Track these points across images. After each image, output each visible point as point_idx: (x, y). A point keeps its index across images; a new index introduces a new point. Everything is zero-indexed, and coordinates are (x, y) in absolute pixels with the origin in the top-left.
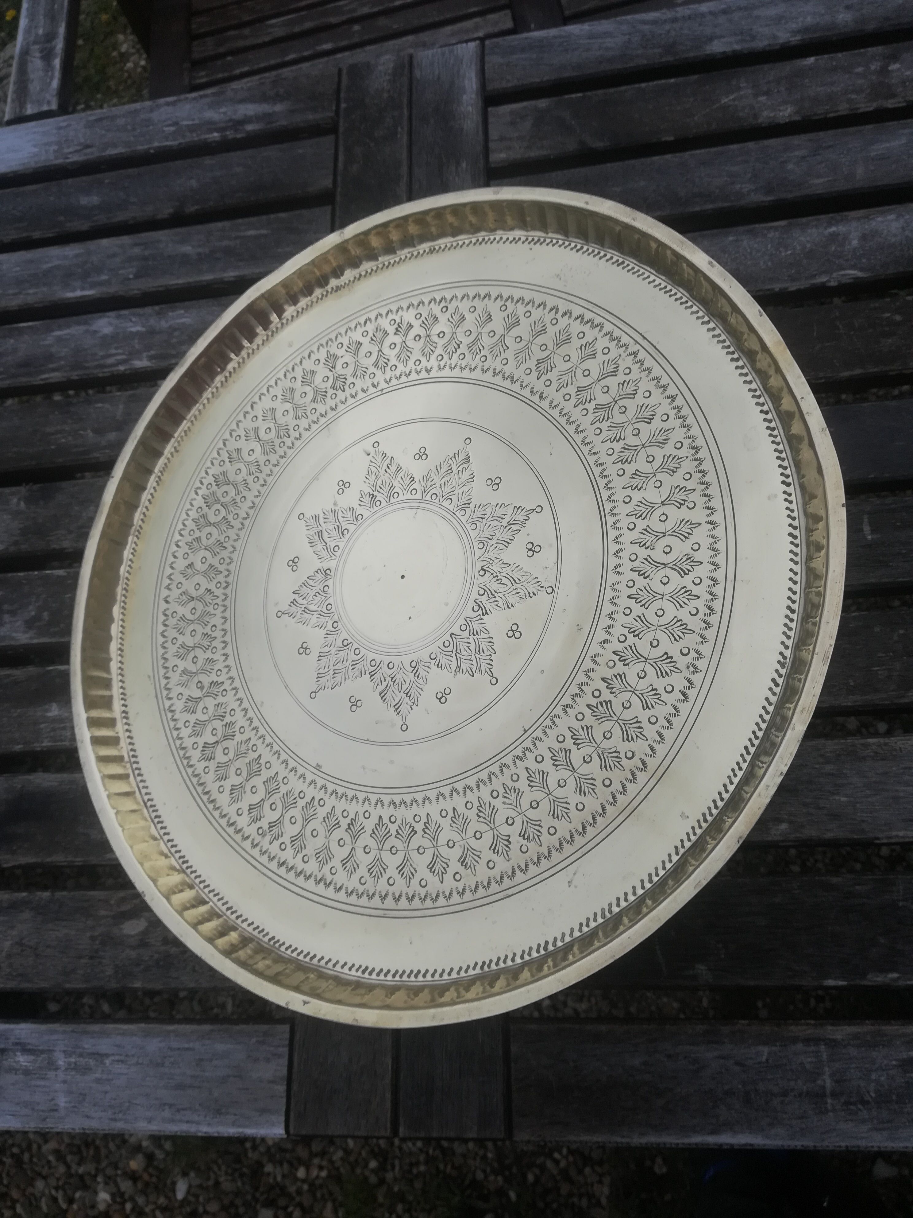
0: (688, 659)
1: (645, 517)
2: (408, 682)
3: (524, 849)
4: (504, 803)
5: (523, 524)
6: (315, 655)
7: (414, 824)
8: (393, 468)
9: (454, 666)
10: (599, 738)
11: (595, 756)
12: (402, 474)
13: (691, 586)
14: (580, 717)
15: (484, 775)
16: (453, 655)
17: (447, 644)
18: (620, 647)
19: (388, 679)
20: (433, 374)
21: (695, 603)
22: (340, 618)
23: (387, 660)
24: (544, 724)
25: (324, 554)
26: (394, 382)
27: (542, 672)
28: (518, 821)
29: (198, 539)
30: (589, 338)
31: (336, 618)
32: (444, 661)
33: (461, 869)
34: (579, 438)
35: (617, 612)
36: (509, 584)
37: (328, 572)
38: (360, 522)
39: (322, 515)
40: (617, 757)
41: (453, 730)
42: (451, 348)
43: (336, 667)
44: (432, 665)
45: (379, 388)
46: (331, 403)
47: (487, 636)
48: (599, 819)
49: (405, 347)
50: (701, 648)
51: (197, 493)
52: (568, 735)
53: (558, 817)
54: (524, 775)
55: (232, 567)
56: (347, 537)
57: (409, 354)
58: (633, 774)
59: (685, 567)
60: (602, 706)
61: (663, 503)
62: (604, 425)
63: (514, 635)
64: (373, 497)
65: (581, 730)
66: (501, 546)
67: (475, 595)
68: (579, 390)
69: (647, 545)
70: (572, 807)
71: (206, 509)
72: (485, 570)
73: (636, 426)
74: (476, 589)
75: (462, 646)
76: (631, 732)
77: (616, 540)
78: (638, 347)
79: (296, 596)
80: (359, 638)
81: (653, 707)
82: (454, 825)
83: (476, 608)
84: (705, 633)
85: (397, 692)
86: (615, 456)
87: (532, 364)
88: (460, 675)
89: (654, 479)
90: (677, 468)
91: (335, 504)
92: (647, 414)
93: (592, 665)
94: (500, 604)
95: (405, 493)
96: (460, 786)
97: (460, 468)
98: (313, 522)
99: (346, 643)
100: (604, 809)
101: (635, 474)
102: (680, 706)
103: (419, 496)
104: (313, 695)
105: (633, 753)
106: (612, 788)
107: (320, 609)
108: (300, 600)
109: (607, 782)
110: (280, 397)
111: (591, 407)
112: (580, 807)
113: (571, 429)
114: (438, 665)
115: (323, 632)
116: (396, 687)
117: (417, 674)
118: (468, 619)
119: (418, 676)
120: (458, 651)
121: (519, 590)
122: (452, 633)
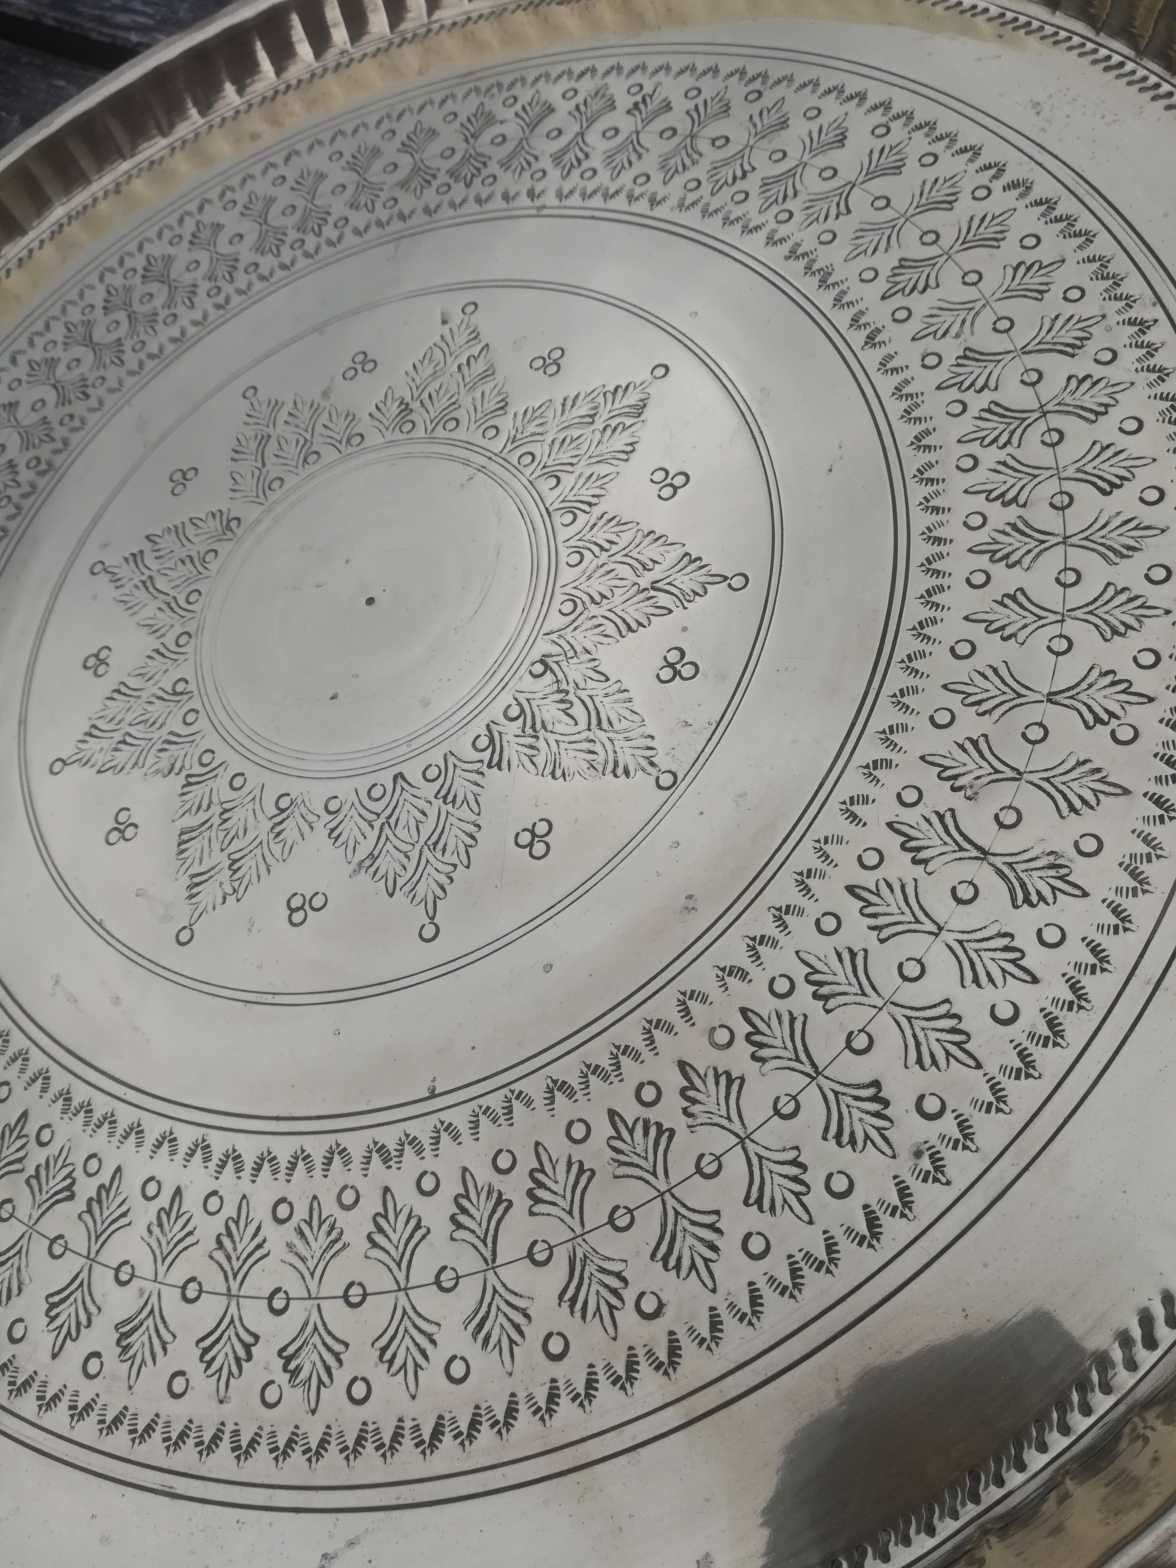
0: (930, 1131)
1: (989, 712)
2: (250, 836)
3: (271, 1395)
4: (290, 1246)
5: (684, 599)
6: (109, 683)
7: (79, 1174)
8: (479, 367)
9: (363, 850)
10: (596, 1215)
11: (561, 1257)
12: (487, 388)
13: (1026, 941)
14: (578, 1131)
15: (283, 1149)
16: (377, 825)
17: (377, 792)
18: (766, 1005)
19: (216, 809)
20: (661, 211)
21: (1017, 990)
22: (200, 629)
23: (236, 764)
24: (484, 1102)
25: (248, 484)
26: (576, 200)
27: (548, 968)
28: (297, 1312)
29: (52, 363)
30: (1046, 253)
31: (191, 627)
32: (349, 830)
33: (111, 1352)
34: (914, 460)
35: (801, 912)
36: (583, 724)
37: (233, 524)
38: (351, 450)
39: (289, 407)
40: (614, 1292)
41: (278, 999)
42: (727, 173)
43: (132, 730)
44: (319, 826)
45: (538, 203)
46: (430, 197)
47: (473, 817)
48: (486, 1434)
49: (635, 145)
50: (979, 1121)
51: (101, 278)
52: (527, 1162)
53: (391, 1362)
54: (371, 1204)
55: (75, 438)
56: (310, 469)
57: (634, 157)
58: (631, 1365)
59: (1037, 883)
60: (646, 1133)
61: (1051, 698)
62: (990, 456)
63: (531, 845)
64: (406, 408)
65: (562, 1167)
66: (611, 629)
67: (495, 711)
68: (969, 355)
69: (959, 782)
70: (440, 1358)
71: (99, 313)
72: (547, 667)
73: (1068, 486)
74: (506, 698)
75: (406, 815)
76: (685, 1246)
77: (887, 736)
78: (1159, 313)
79: (147, 546)
80: (211, 690)
81: (773, 1208)
82: (156, 1230)
83: (483, 742)
84: (1010, 1085)
85: (216, 846)
86: (982, 536)
87: (885, 263)
88: (364, 877)
89: (1055, 629)
90: (1128, 627)
91: (325, 394)
92: (1110, 471)
93: (673, 1016)
94: (540, 760)
95: (473, 427)
96: (219, 1143)
97: (613, 423)
98: (265, 410)
99: (180, 687)
100: (511, 1412)
101: (1013, 598)
102: (846, 1247)
103: (497, 445)
104: (58, 766)
105: (661, 1305)
106: (559, 1370)
107: (172, 593)
108: (149, 559)
109: (556, 1346)
110: (347, 157)
111: (977, 402)
112: (458, 1370)
113: (906, 432)
114: (333, 830)
115: (152, 643)
116: (222, 835)
117: (278, 829)
118: (451, 759)
119: (278, 835)
120: (392, 821)
121: (598, 748)
122: (401, 775)
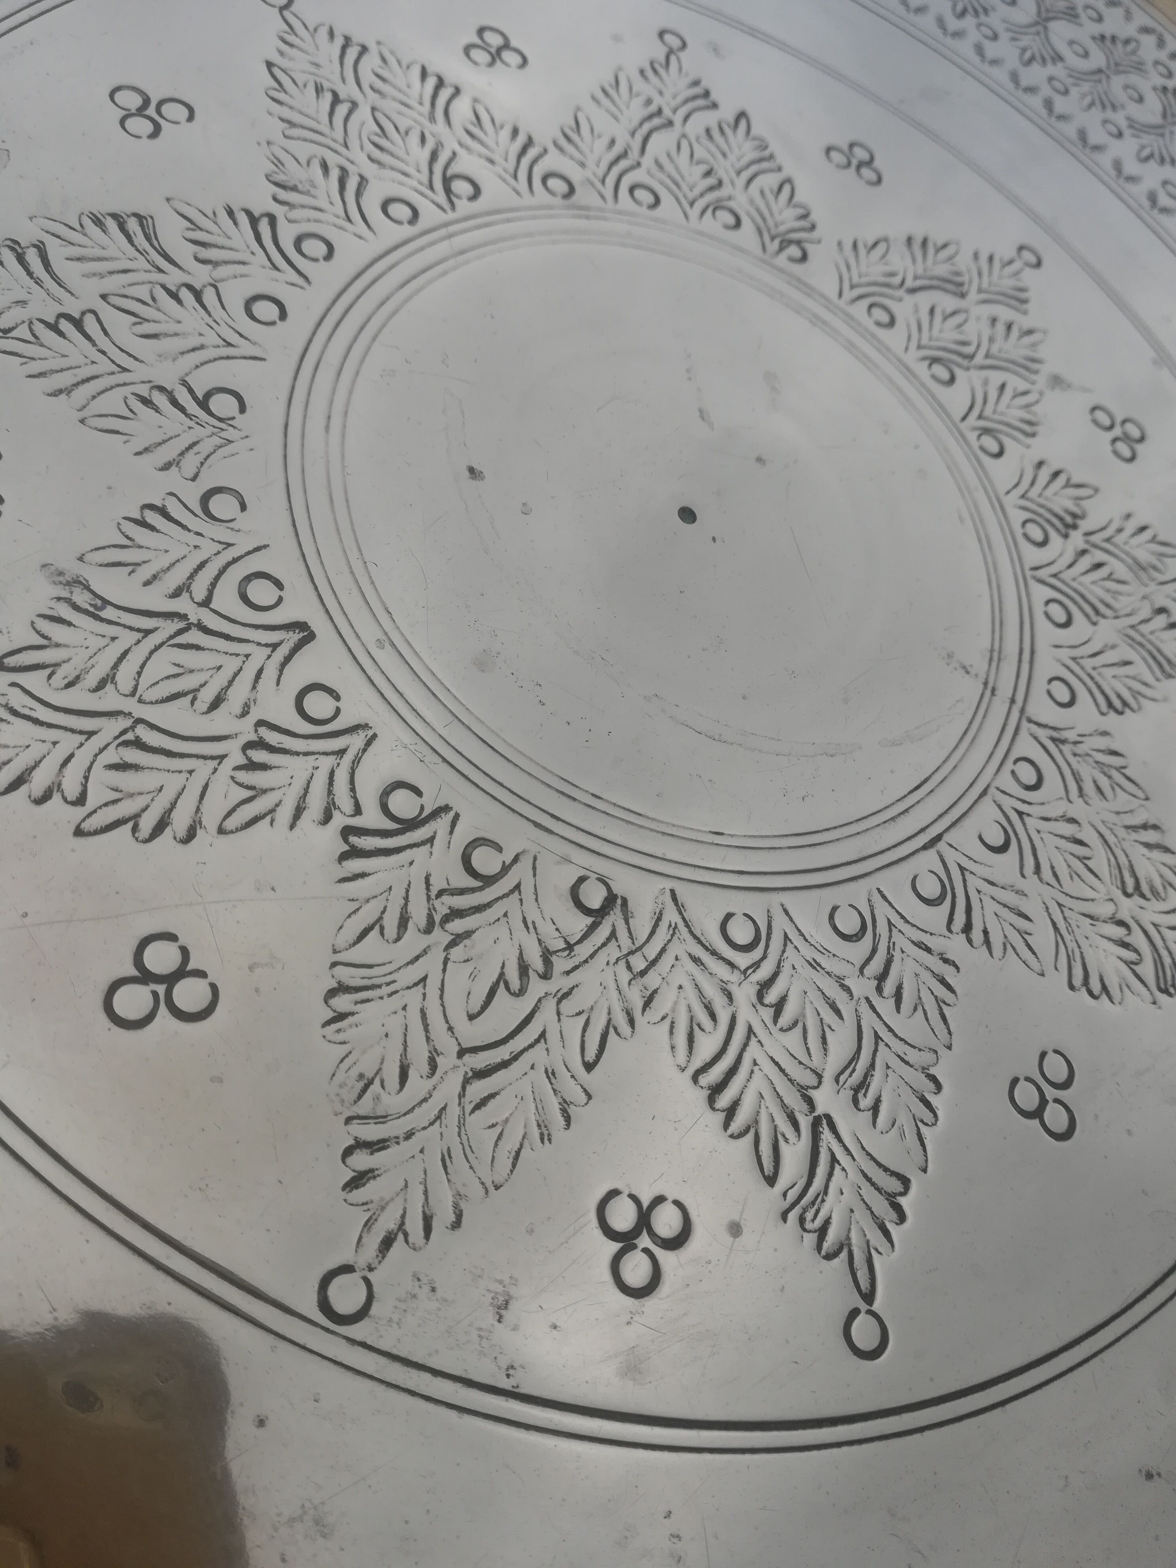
2: (141, 348)
5: (804, 1207)
12: (1140, 668)
16: (182, 605)
17: (261, 592)
19: (201, 275)
22: (584, 211)
23: (305, 304)
25: (872, 269)
31: (583, 196)
36: (473, 1033)
37: (794, 251)
38: (972, 436)
39: (1026, 322)
43: (363, 113)
44: (173, 480)
47: (211, 817)
51: (1146, 30)
56: (922, 369)
63: (145, 977)
64: (1068, 524)
66: (707, 1046)
67: (481, 819)
71: (1096, 29)
72: (599, 914)
74: (515, 837)
75: (209, 665)
79: (727, 113)
80: (460, 242)
83: (405, 806)
85: (112, 284)
88: (43, 596)
91: (1057, 381)
95: (1064, 656)
97: (1138, 939)
98: (1006, 284)
99: (461, 187)
103: (1043, 710)
107: (647, 161)
108: (703, 120)
114: (163, 512)
115: (544, 135)
116: (143, 292)
117: (160, 399)
118: (356, 741)
119: (146, 402)
120: (194, 636)
121: (417, 1084)
122: (310, 637)
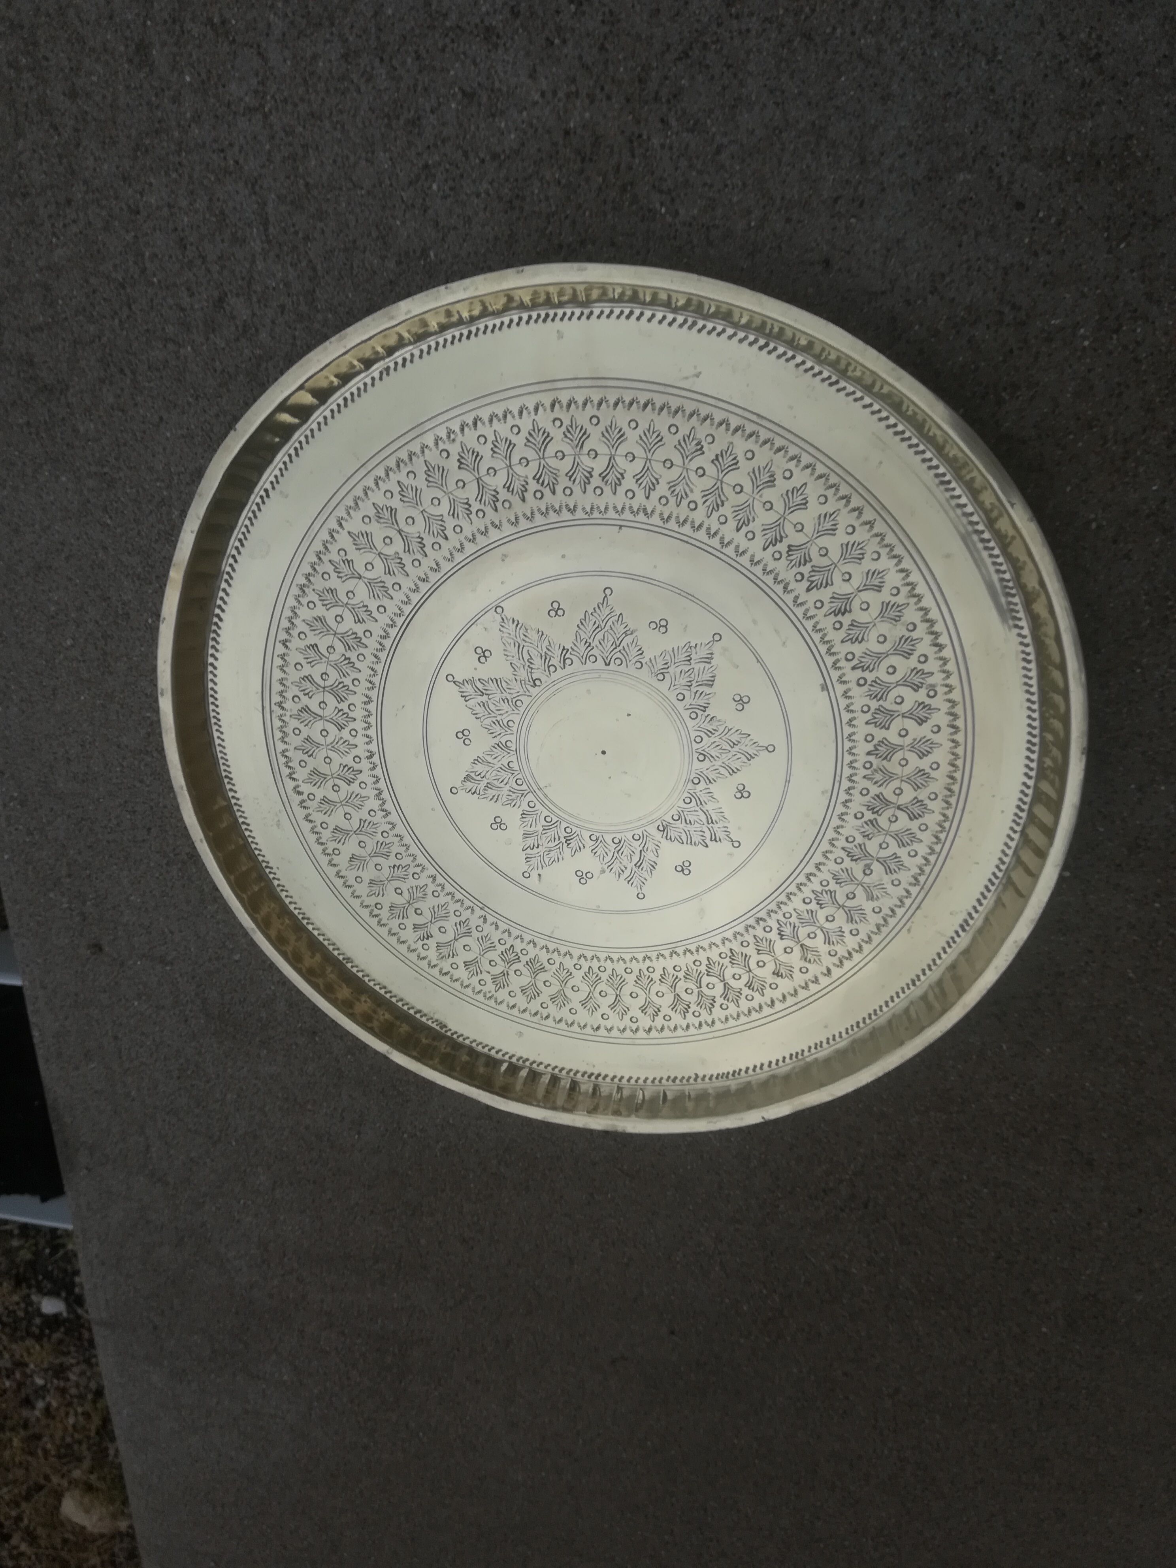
0: (447, 446)
1: (381, 582)
2: (679, 670)
3: (710, 439)
4: (692, 491)
5: (471, 682)
6: (738, 778)
7: (785, 555)
8: (530, 841)
9: (628, 639)
10: (568, 461)
11: (586, 450)
12: (528, 828)
13: (397, 497)
14: (568, 492)
15: (687, 529)
16: (621, 647)
17: (618, 662)
18: (489, 510)
19: (694, 690)
20: (431, 871)
21: (406, 482)
22: (687, 781)
23: (680, 706)
24: (600, 516)
25: (651, 846)
26: (467, 903)
27: (563, 556)
28: (694, 465)
29: (749, 986)
30: (300, 755)
31: (690, 785)
32: (634, 652)
33: (779, 477)
34: (373, 694)
35: (466, 538)
36: (525, 649)
37: (661, 828)
38: (598, 835)
39: (623, 877)
40: (569, 431)
41: (679, 592)
42: (400, 873)
43: (729, 748)
44: (646, 659)
45: (483, 913)
46: (532, 952)
47: (580, 632)
48: (627, 400)
49: (434, 918)
50: (431, 444)
51: (713, 1022)
52: (590, 488)
53: (658, 435)
54: (654, 496)
55: (740, 929)
56: (619, 836)
57: (436, 909)
58: (569, 405)
59: (387, 515)
60: (543, 482)
61: (360, 577)
62: (347, 681)
63: (558, 609)
64: (568, 841)
65: (577, 481)
66: (504, 684)
67: (560, 673)
68: (341, 728)
69: (399, 561)
70: (640, 431)
71: (718, 1001)
72: (534, 681)
73: (327, 654)
74: (554, 676)
75: (608, 645)
76: (540, 439)
77: (416, 590)
78: (274, 707)
79: (708, 841)
80: (686, 748)
81: (506, 439)
82: (751, 518)
83: (568, 662)
84: (418, 451)
85: (696, 671)
86: (362, 650)
87: (355, 787)
88: (631, 627)
89: (350, 602)
90: (327, 591)
91: (603, 871)
92: (312, 653)
93: (522, 520)
94: (546, 643)
95: (539, 812)
96: (715, 542)
97: (479, 778)
98: (636, 881)
99: (701, 757)
100: (616, 404)
101: (359, 620)
102: (486, 419)
103: (530, 797)
104: (771, 749)
105: (554, 421)
106: (595, 412)
107: (698, 808)
108: (708, 834)
109: (595, 421)
110: (568, 1007)
111: (344, 706)
112: (633, 425)
113: (372, 707)
114: (641, 654)
115: (713, 788)
116: (692, 676)
117: (666, 666)
118: (583, 661)
119: (666, 664)
120: (614, 646)
121: (522, 636)
122: (606, 664)
